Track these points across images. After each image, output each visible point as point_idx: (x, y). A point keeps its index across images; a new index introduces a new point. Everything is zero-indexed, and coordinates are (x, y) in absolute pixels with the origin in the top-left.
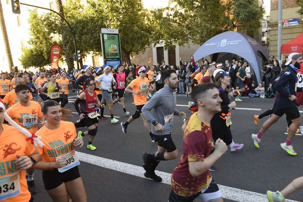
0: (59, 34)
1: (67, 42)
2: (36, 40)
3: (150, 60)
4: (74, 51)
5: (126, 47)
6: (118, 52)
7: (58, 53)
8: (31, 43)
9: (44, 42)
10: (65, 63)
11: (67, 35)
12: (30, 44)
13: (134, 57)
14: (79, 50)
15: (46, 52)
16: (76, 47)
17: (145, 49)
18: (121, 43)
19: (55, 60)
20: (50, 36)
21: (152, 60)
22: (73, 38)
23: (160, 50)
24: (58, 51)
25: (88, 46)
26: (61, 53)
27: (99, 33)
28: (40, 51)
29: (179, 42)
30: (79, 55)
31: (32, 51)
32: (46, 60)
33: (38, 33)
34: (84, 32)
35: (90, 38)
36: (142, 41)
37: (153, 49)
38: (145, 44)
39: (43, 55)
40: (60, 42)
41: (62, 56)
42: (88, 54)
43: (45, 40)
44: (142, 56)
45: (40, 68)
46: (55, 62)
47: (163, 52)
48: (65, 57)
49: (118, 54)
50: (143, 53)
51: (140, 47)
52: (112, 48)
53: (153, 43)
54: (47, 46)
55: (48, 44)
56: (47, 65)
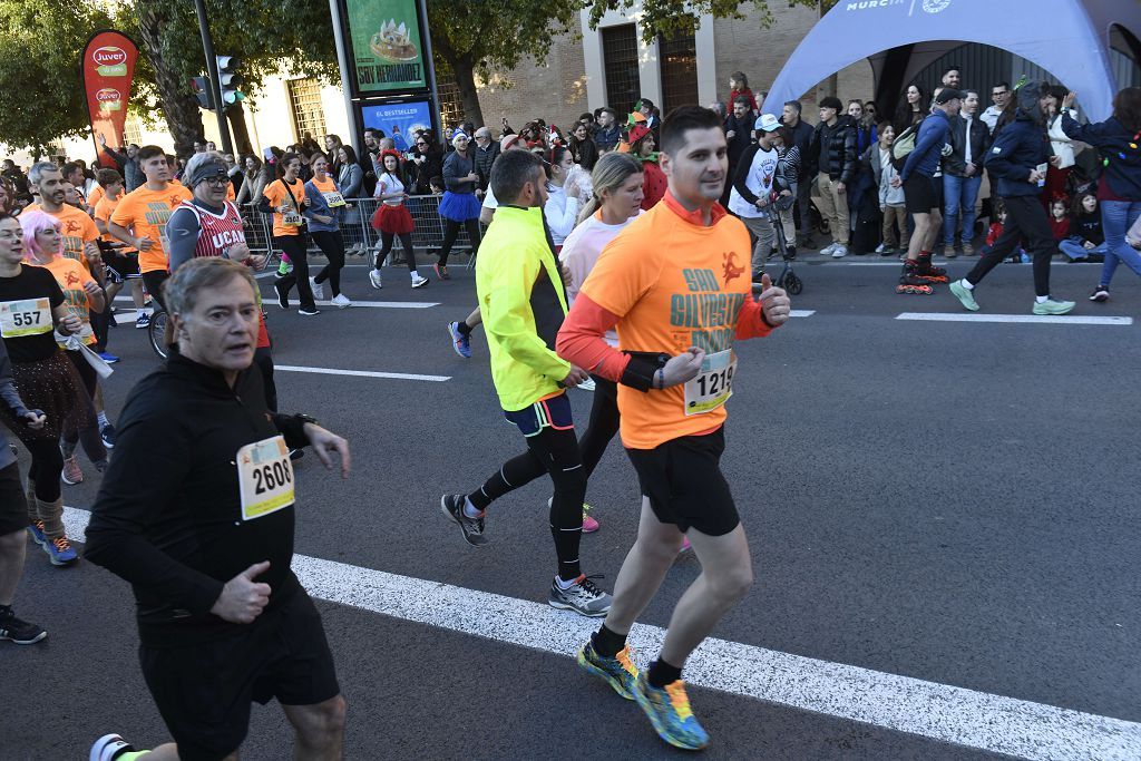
1: (164, 16)
3: (577, 89)
4: (198, 62)
5: (456, 30)
6: (420, 61)
7: (119, 70)
9: (44, 17)
10: (157, 119)
13: (496, 79)
14: (221, 55)
15: (58, 65)
16: (209, 36)
17: (547, 38)
18: (428, 11)
19: (108, 107)
21: (584, 86)
23: (618, 42)
24: (119, 61)
25: (269, 32)
26: (139, 73)
28: (32, 65)
30: (226, 80)
32: (63, 109)
37: (584, 39)
38: (546, 17)
39: (44, 82)
40: (125, 15)
41: (139, 87)
42: (267, 73)
43: (50, 7)
44: (532, 77)
45: (37, 147)
46: (107, 119)
47: (636, 51)
48: (155, 92)
49: (416, 67)
50: (540, 60)
51: (521, 28)
52: (385, 40)
53: (587, 5)
54: (59, 36)
55: (66, 27)
56: (70, 132)
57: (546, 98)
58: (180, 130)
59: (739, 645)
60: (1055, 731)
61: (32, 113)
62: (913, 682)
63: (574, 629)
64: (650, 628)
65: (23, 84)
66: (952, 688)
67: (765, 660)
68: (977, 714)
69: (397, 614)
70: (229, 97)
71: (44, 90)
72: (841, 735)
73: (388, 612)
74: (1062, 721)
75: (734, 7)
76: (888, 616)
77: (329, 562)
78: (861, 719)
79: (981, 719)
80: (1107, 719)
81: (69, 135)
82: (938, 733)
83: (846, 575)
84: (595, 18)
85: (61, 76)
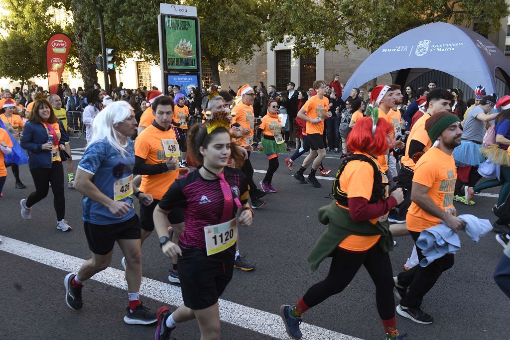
0: (67, 9)
1: (85, 30)
2: (16, 20)
3: (263, 75)
4: (98, 50)
5: (212, 46)
6: (195, 58)
7: (63, 51)
8: (4, 25)
9: (33, 25)
10: (77, 73)
11: (84, 14)
12: (1, 27)
13: (228, 68)
14: (109, 48)
15: (37, 47)
16: (104, 40)
17: (251, 53)
19: (56, 66)
20: (47, 14)
21: (266, 74)
22: (97, 21)
23: (283, 57)
24: (63, 47)
25: (131, 40)
26: (71, 52)
27: (155, 14)
28: (24, 45)
29: (325, 42)
30: (110, 59)
31: (5, 44)
32: (37, 65)
33: (19, 5)
34: (122, 9)
35: (135, 22)
36: (247, 35)
37: (268, 55)
38: (252, 43)
39: (30, 53)
40: (68, 28)
41: (71, 59)
42: (128, 58)
43: (36, 21)
44: (243, 69)
45: (23, 81)
46: (55, 71)
47: (290, 61)
48: (78, 61)
49: (193, 60)
50: (248, 62)
51: (241, 47)
52: (182, 48)
53: (270, 40)
54: (38, 34)
55: (42, 31)
56: (38, 75)
57: (249, 78)
58: (87, 79)
61: (23, 66)
65: (20, 53)
70: (110, 66)
71: (29, 56)
75: (334, 46)
81: (38, 77)
84: (273, 46)
85: (37, 51)
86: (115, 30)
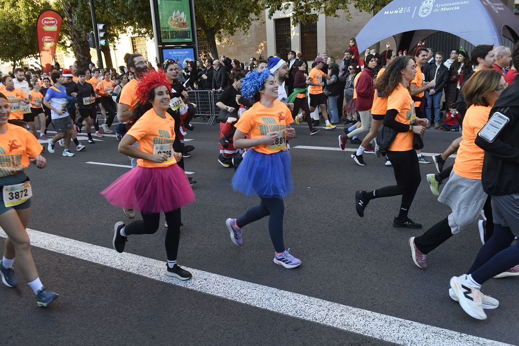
1: (75, 5)
3: (262, 47)
4: (89, 27)
5: (208, 17)
6: (190, 30)
7: (54, 28)
9: (20, 4)
10: (70, 51)
13: (225, 40)
14: (101, 23)
15: (26, 26)
16: (95, 15)
17: (249, 22)
18: (195, 7)
19: (48, 45)
21: (265, 46)
23: (282, 25)
24: (54, 24)
25: (120, 15)
26: (62, 30)
28: (13, 24)
29: (325, 7)
30: (101, 35)
32: (26, 45)
36: (243, 3)
37: (267, 23)
38: (249, 12)
39: (19, 33)
40: (57, 5)
41: (63, 37)
42: (121, 33)
44: (242, 40)
45: (15, 62)
46: (48, 51)
47: (290, 30)
48: (70, 39)
49: (188, 32)
50: (246, 32)
51: (237, 17)
52: (175, 20)
53: (267, 8)
54: (27, 12)
55: (30, 8)
56: (30, 56)
57: (248, 50)
58: (80, 57)
59: (314, 298)
60: (456, 343)
61: (13, 46)
62: (392, 318)
63: (238, 288)
64: (273, 289)
66: (410, 322)
67: (325, 306)
68: (420, 334)
69: (157, 278)
70: (102, 42)
71: (19, 36)
72: (357, 341)
73: (153, 277)
74: (460, 339)
75: (335, 12)
76: (383, 288)
77: (129, 254)
78: (367, 335)
79: (422, 337)
80: (481, 339)
81: (29, 57)
82: (402, 343)
83: (366, 269)
84: (271, 15)
85: (26, 30)
86: (105, 4)
